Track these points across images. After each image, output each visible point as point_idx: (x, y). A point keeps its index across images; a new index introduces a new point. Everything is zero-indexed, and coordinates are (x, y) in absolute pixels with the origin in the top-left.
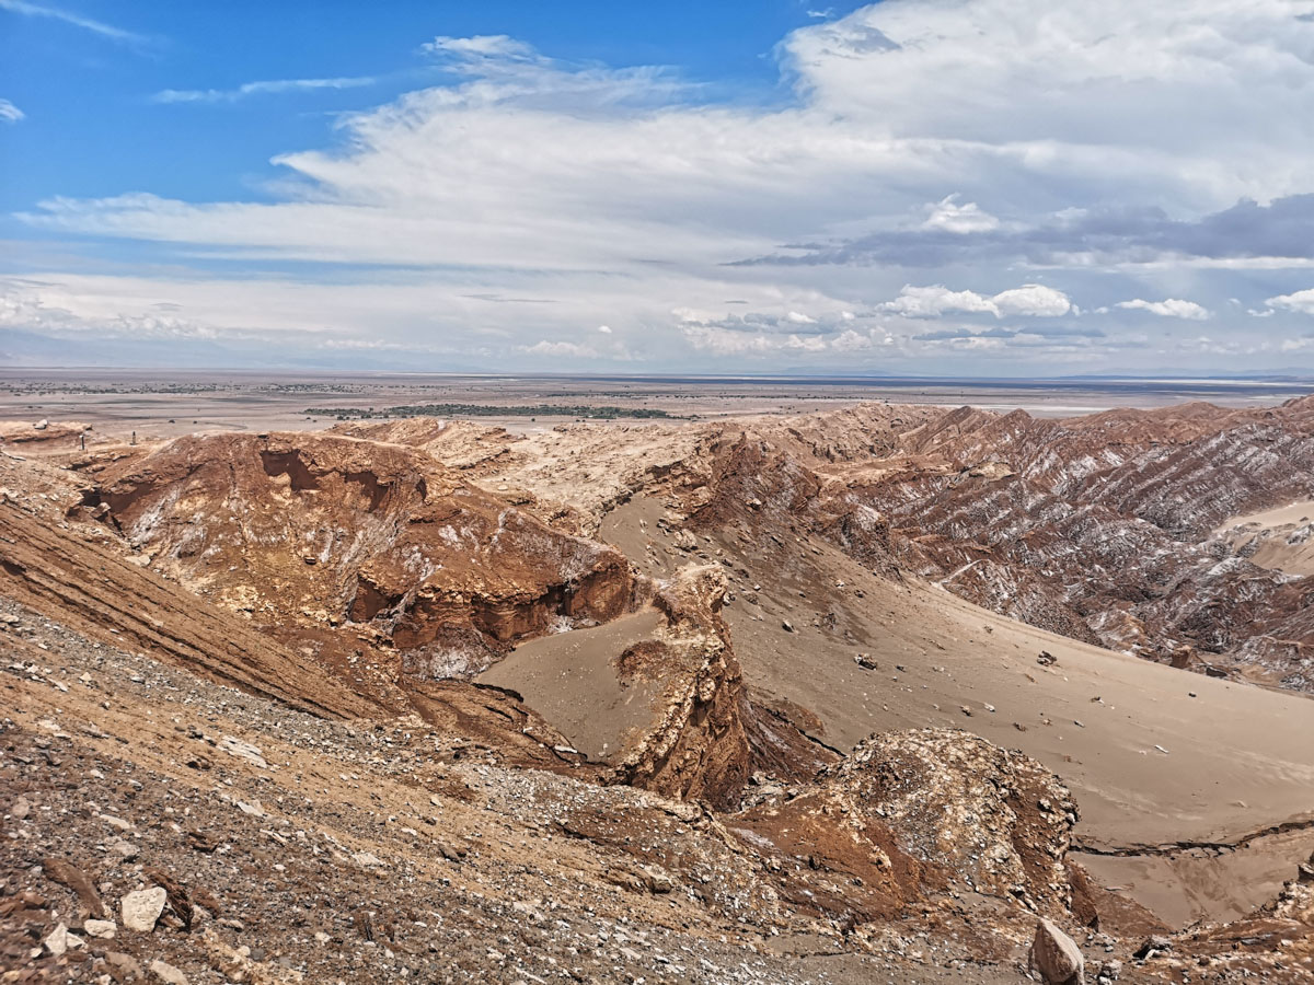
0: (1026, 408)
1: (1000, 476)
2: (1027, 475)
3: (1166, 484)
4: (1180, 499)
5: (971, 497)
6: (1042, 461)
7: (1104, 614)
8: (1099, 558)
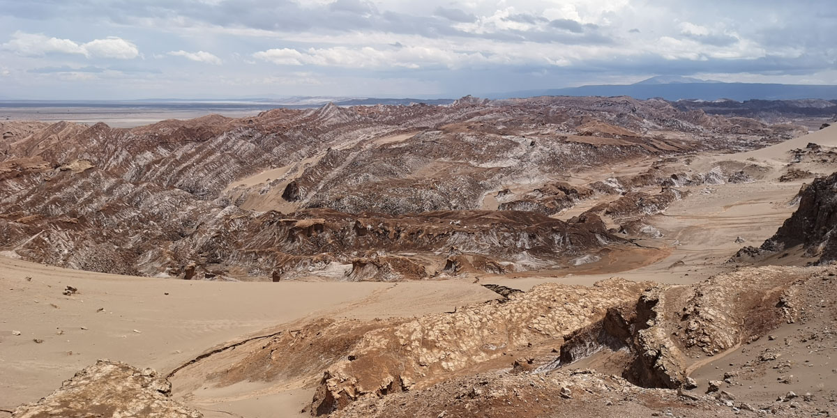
0: (105, 121)
1: (83, 169)
2: (108, 167)
3: (194, 166)
4: (202, 175)
5: (62, 186)
6: (117, 156)
8: (152, 217)
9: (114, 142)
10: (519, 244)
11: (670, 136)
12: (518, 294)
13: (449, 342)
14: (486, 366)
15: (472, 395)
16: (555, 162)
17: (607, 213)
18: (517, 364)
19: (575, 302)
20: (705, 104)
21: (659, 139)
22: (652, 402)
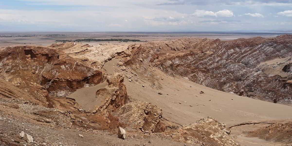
0: (219, 38)
1: (210, 54)
2: (218, 54)
3: (248, 55)
4: (250, 59)
5: (203, 59)
6: (222, 50)
7: (228, 84)
8: (231, 72)
9: (221, 45)
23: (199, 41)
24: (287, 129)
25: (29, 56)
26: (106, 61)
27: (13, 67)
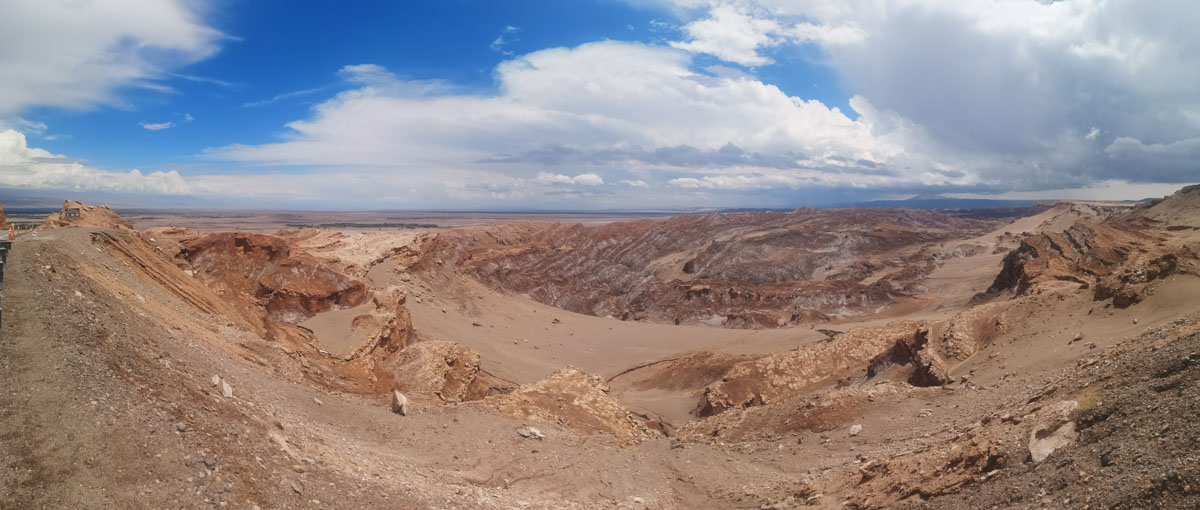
1: (568, 250)
2: (581, 249)
3: (631, 250)
4: (635, 255)
5: (556, 259)
6: (587, 243)
9: (586, 235)
10: (840, 302)
11: (930, 231)
12: (840, 335)
13: (794, 370)
14: (820, 385)
15: (809, 406)
16: (860, 249)
17: (896, 279)
18: (840, 381)
19: (876, 337)
20: (950, 212)
21: (924, 233)
22: (926, 396)
23: (546, 228)
24: (696, 365)
25: (242, 248)
26: (372, 264)
27: (216, 264)
